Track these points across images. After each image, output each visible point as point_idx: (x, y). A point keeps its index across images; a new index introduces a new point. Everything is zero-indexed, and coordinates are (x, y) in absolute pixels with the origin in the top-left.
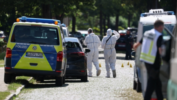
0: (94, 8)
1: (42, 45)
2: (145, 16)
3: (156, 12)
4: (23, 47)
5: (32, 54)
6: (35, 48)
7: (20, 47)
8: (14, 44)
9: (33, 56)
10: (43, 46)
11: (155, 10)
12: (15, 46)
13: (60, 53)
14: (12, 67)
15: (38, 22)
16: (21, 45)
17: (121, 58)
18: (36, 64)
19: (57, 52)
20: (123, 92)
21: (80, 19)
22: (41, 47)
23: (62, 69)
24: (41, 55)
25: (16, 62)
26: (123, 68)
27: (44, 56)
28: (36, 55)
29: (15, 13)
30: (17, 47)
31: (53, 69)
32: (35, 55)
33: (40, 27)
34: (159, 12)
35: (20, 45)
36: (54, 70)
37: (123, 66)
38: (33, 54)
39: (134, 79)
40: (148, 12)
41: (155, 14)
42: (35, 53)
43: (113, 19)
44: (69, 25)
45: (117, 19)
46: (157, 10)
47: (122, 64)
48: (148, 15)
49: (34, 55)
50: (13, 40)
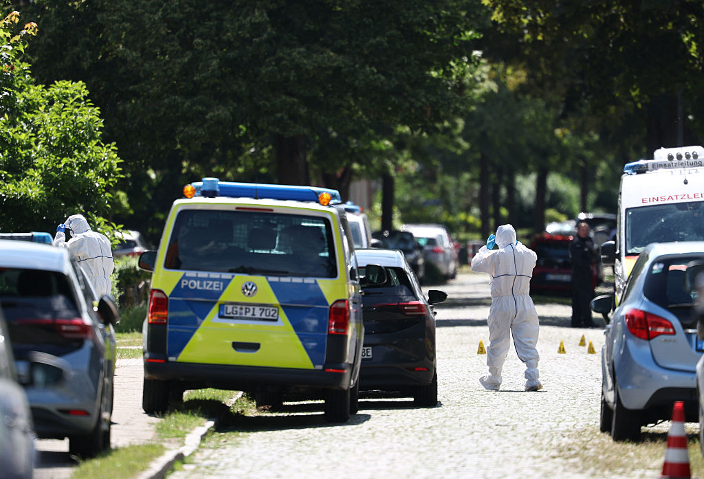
0: (458, 146)
1: (275, 279)
2: (641, 170)
3: (679, 157)
4: (207, 284)
5: (241, 309)
6: (250, 287)
7: (197, 284)
8: (178, 274)
9: (244, 315)
10: (279, 283)
11: (674, 151)
12: (180, 282)
13: (341, 305)
14: (171, 359)
15: (262, 198)
16: (202, 279)
17: (555, 322)
18: (254, 347)
19: (330, 302)
20: (565, 441)
21: (408, 186)
22: (271, 284)
23: (347, 361)
24: (272, 313)
25: (183, 340)
26: (562, 355)
27: (282, 316)
28: (253, 315)
29: (182, 168)
30: (186, 287)
31: (315, 363)
32: (251, 312)
33: (267, 214)
34: (688, 157)
35: (196, 279)
36: (320, 367)
37: (562, 350)
38: (244, 311)
39: (603, 394)
40: (652, 157)
41: (676, 166)
42: (251, 308)
43: (527, 186)
44: (370, 206)
45: (541, 184)
46: (683, 150)
47: (562, 343)
48: (650, 167)
49: (249, 315)
50: (172, 263)
